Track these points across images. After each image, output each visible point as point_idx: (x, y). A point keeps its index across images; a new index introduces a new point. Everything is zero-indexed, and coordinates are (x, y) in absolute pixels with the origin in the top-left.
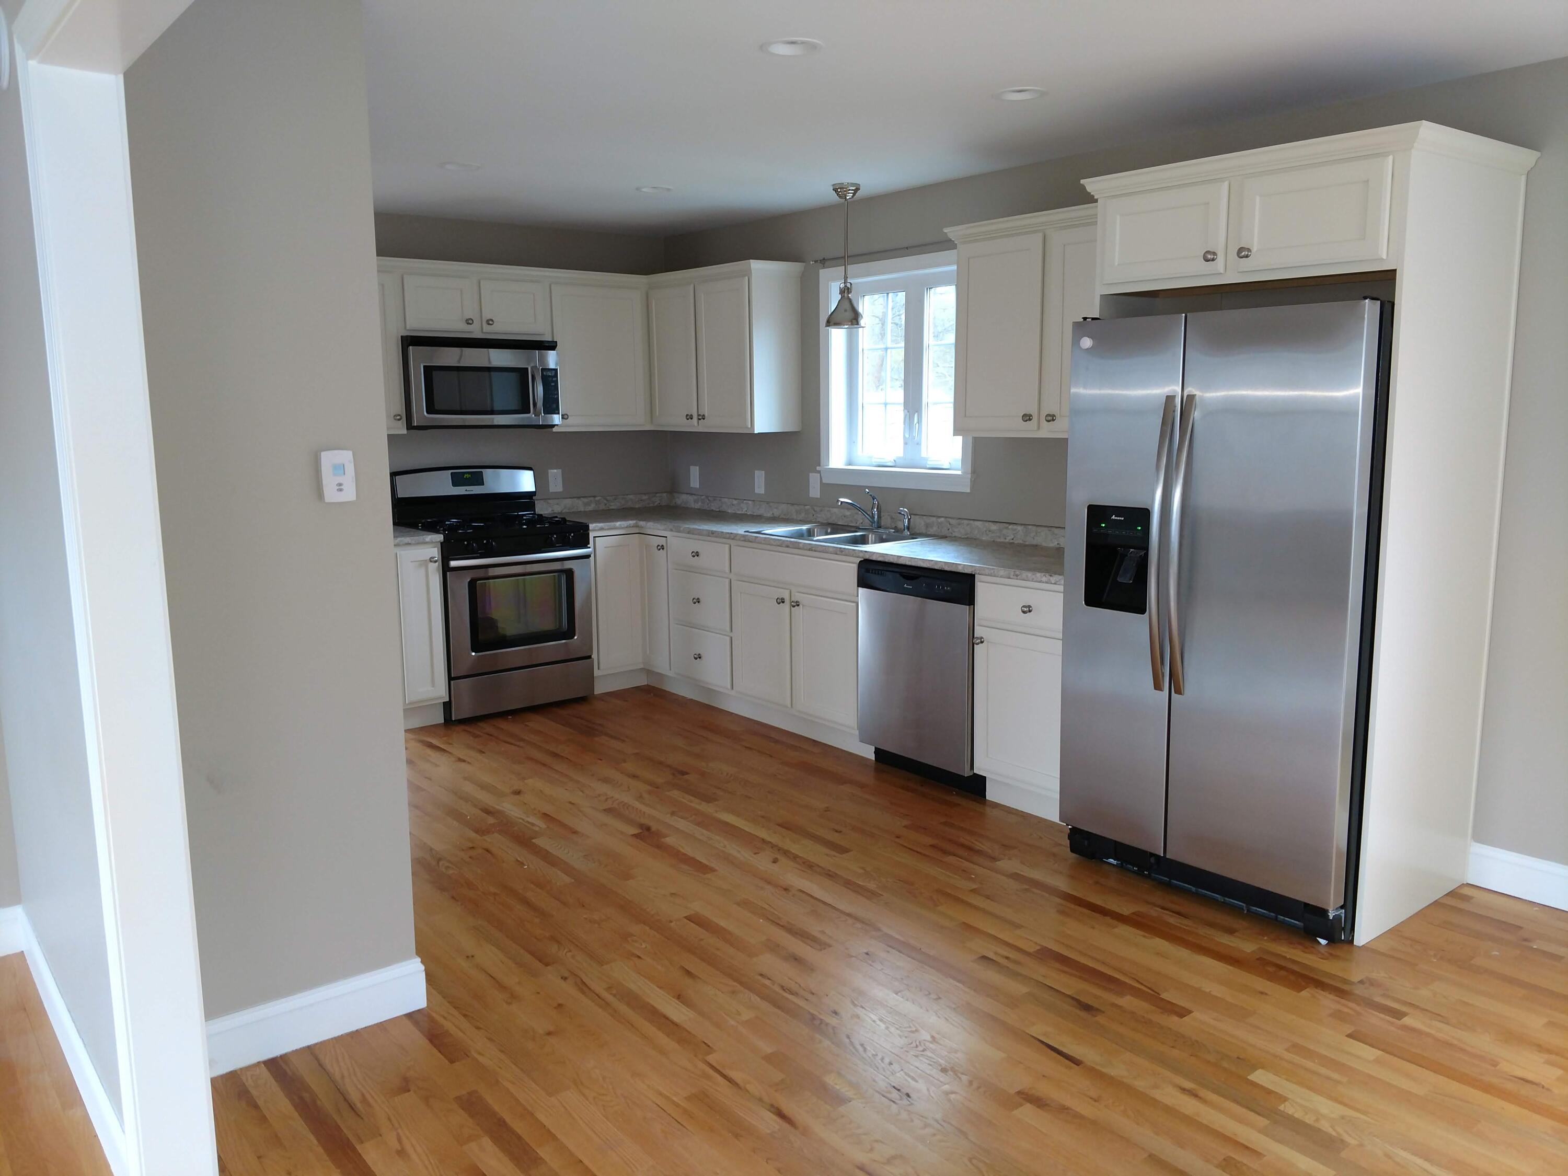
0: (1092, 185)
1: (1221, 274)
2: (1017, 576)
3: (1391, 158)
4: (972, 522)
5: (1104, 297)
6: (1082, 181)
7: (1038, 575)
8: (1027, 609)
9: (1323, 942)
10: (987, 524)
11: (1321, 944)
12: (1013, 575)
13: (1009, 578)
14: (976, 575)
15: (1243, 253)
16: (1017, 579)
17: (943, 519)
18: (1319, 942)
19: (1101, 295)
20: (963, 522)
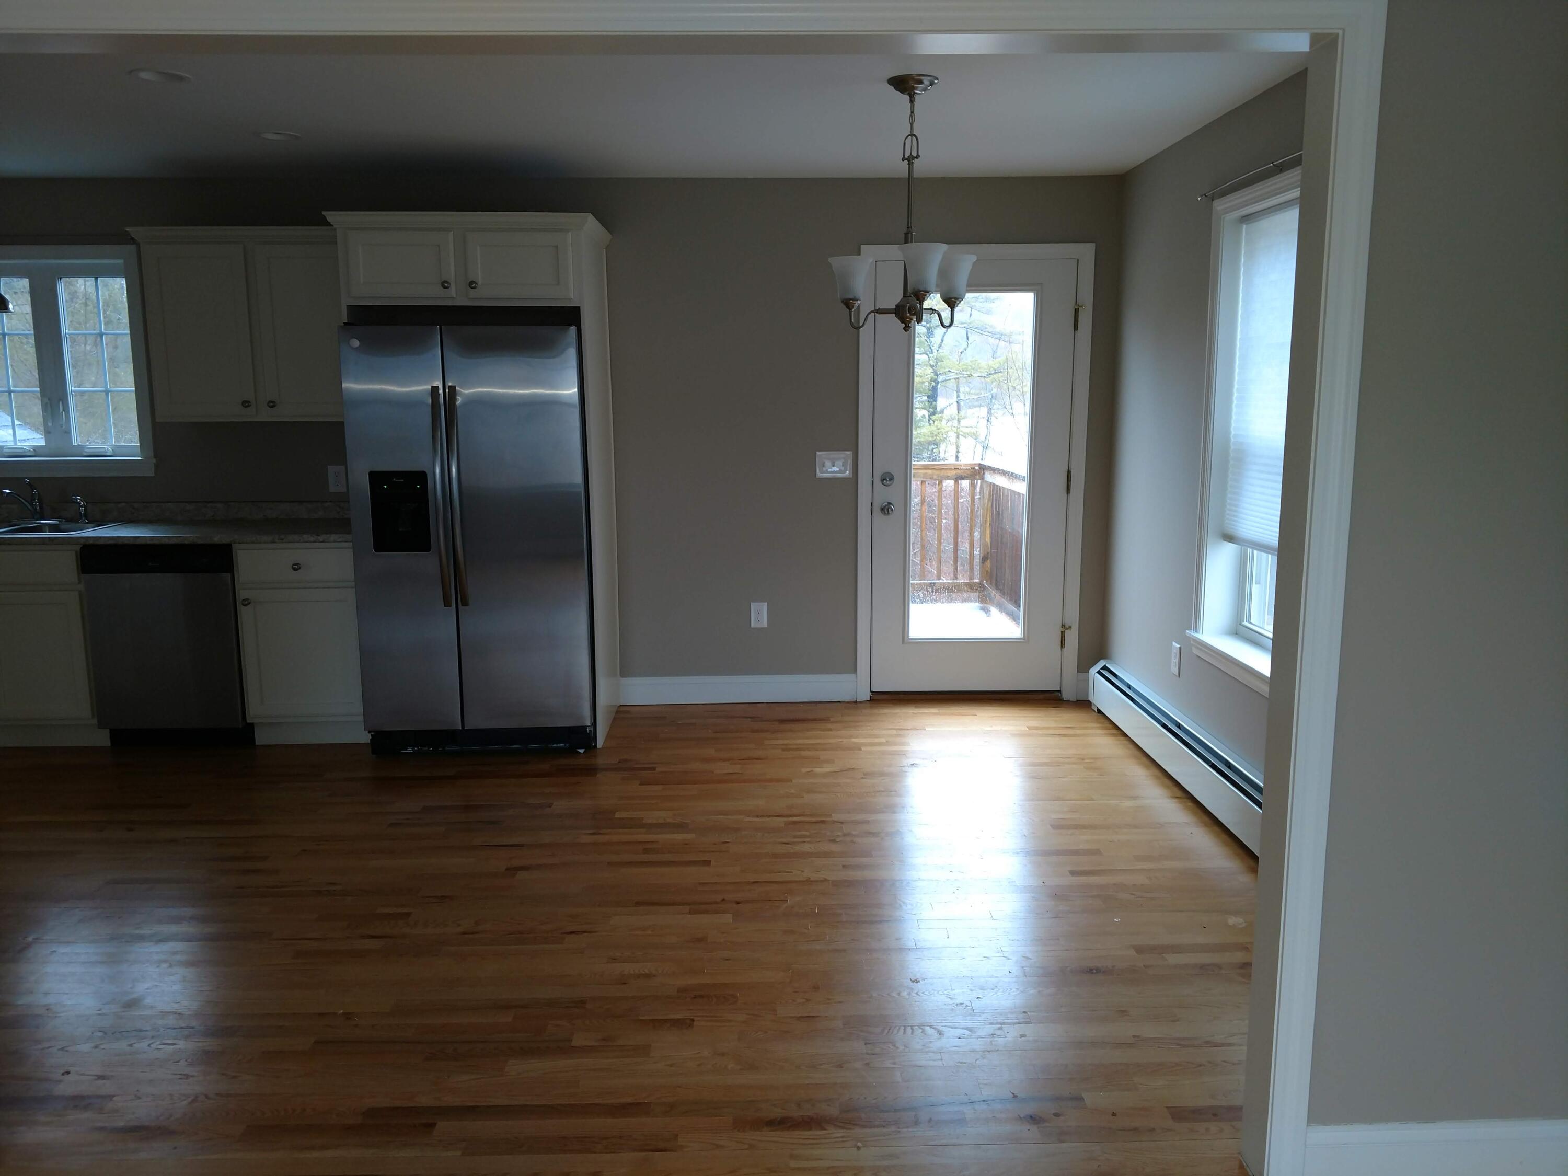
0: (330, 216)
1: (453, 298)
2: (283, 539)
3: (570, 233)
4: (160, 504)
5: (351, 308)
6: (323, 213)
7: (305, 536)
8: (296, 567)
9: (582, 751)
10: (181, 504)
11: (580, 753)
12: (278, 540)
13: (274, 542)
14: (233, 545)
15: (472, 284)
16: (283, 543)
17: (123, 504)
18: (578, 752)
19: (347, 306)
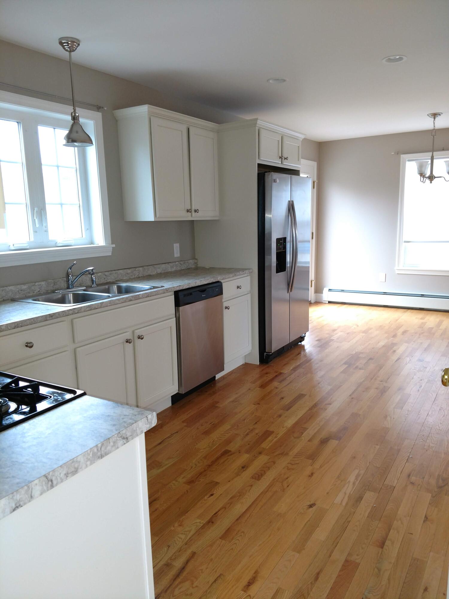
4: (117, 271)
7: (241, 272)
10: (125, 270)
14: (221, 281)
15: (287, 159)
16: (235, 276)
19: (258, 163)
20: (113, 272)
